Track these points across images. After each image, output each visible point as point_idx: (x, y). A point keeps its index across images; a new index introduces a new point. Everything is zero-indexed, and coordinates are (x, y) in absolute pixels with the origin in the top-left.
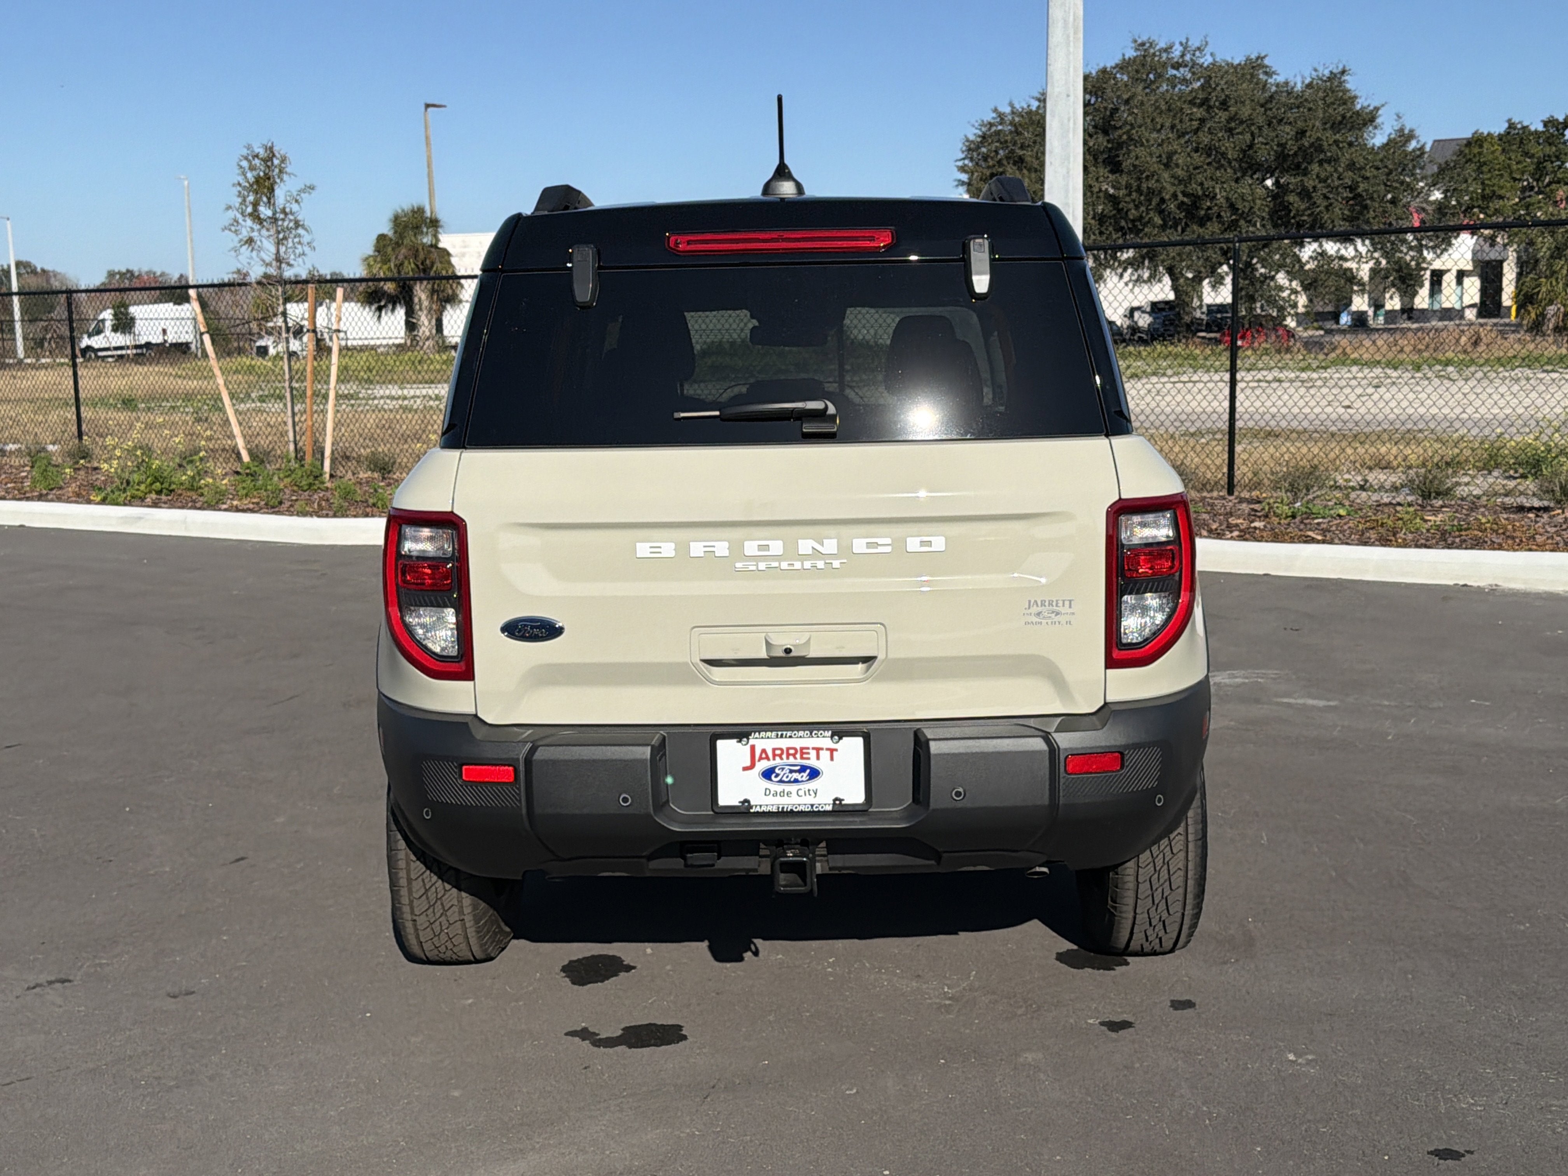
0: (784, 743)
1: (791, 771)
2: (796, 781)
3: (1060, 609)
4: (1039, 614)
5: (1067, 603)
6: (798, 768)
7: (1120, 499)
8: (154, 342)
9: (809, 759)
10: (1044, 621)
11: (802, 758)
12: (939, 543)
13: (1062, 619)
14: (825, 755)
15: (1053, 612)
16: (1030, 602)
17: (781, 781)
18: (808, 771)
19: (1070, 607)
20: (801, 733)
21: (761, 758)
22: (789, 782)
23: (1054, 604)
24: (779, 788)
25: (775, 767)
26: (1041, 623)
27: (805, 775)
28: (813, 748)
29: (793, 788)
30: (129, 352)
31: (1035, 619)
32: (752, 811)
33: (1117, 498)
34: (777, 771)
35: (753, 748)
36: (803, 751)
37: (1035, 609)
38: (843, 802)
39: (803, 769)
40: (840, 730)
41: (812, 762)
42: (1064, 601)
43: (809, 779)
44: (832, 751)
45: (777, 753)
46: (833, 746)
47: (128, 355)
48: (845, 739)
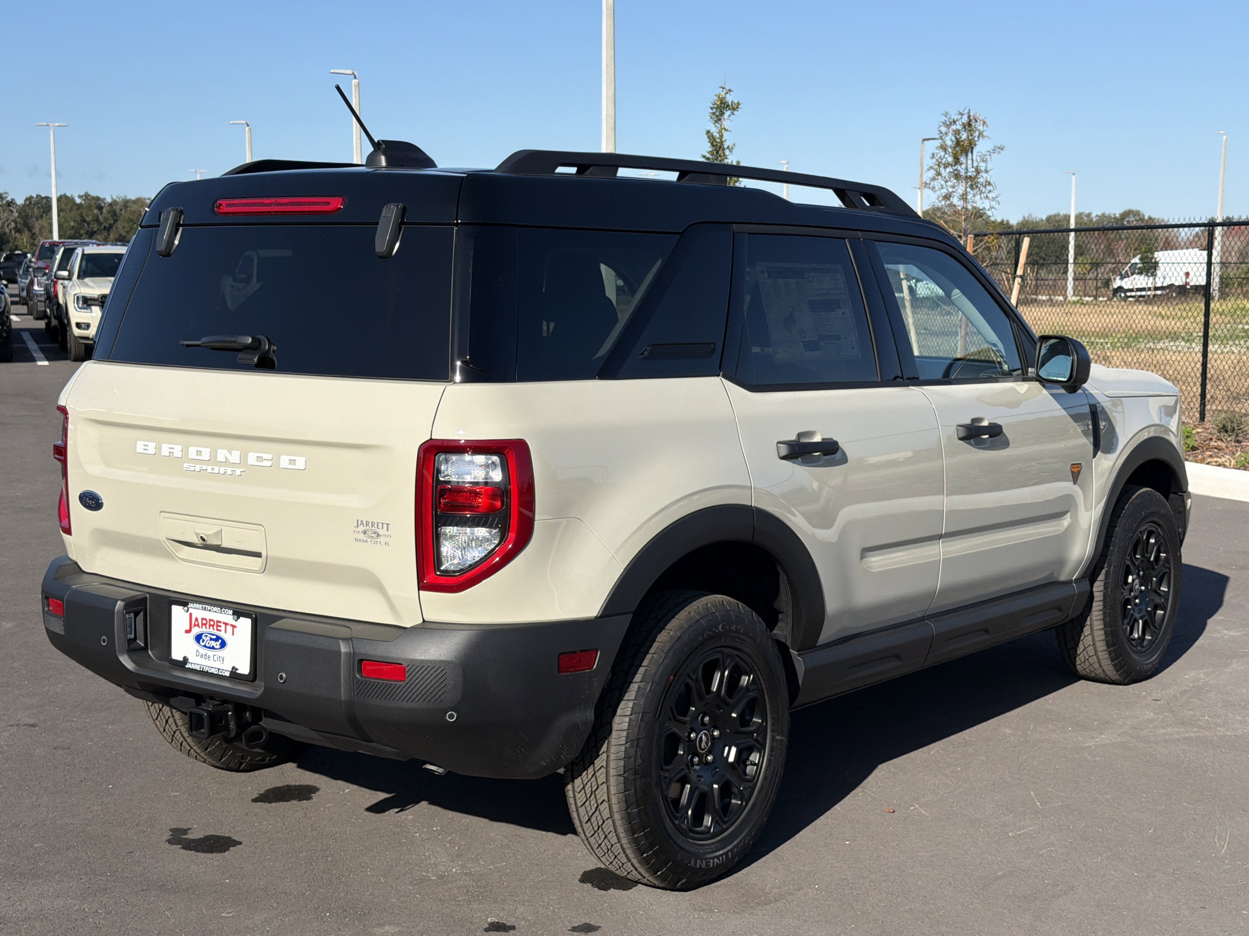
0: (208, 615)
1: (211, 639)
2: (213, 648)
3: (380, 532)
4: (365, 533)
5: (385, 526)
6: (214, 637)
7: (431, 439)
8: (1177, 284)
9: (220, 631)
10: (369, 540)
11: (217, 630)
12: (300, 462)
13: (382, 539)
14: (229, 628)
15: (375, 533)
16: (358, 521)
17: (205, 646)
18: (220, 641)
19: (388, 530)
20: (215, 609)
21: (195, 625)
22: (209, 648)
23: (376, 526)
24: (203, 651)
25: (202, 634)
26: (366, 541)
27: (217, 644)
28: (224, 623)
29: (211, 653)
30: (1149, 293)
31: (362, 536)
32: (187, 666)
33: (429, 438)
34: (203, 637)
35: (191, 615)
36: (217, 624)
37: (361, 528)
38: (238, 671)
39: (218, 638)
40: (240, 611)
41: (222, 634)
42: (383, 524)
43: (220, 648)
44: (234, 627)
45: (205, 622)
46: (234, 623)
47: (1149, 296)
48: (241, 618)
